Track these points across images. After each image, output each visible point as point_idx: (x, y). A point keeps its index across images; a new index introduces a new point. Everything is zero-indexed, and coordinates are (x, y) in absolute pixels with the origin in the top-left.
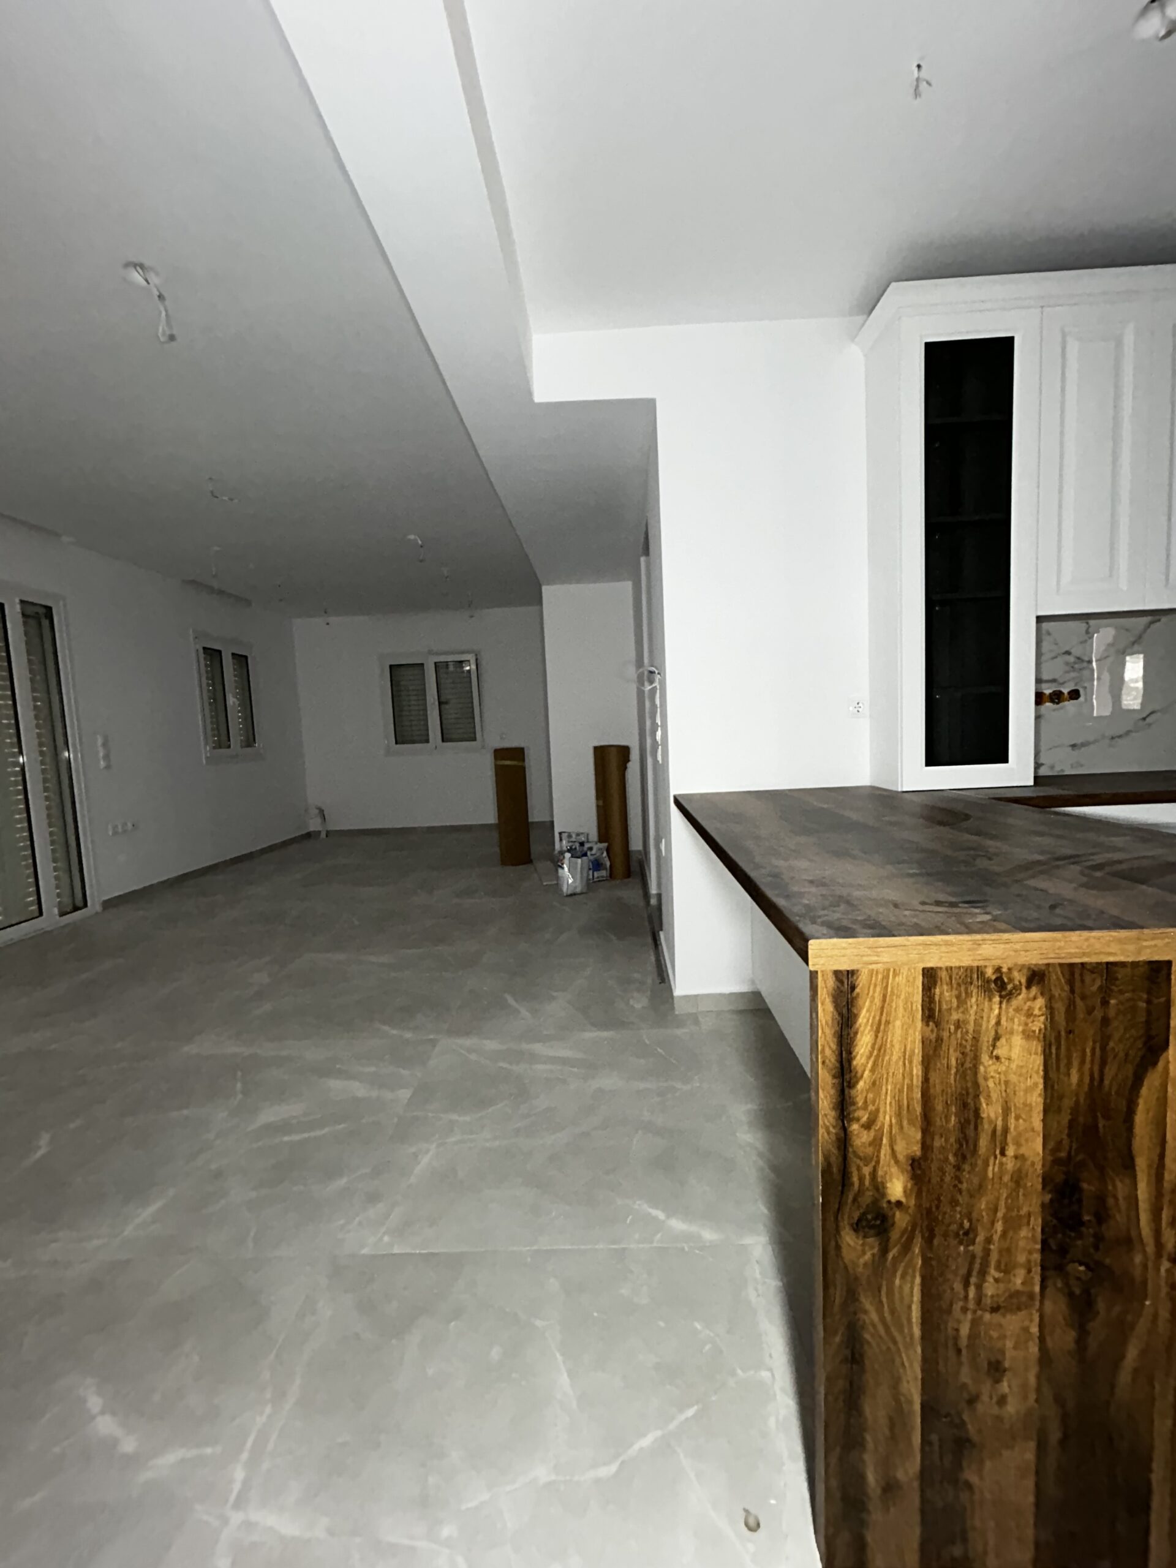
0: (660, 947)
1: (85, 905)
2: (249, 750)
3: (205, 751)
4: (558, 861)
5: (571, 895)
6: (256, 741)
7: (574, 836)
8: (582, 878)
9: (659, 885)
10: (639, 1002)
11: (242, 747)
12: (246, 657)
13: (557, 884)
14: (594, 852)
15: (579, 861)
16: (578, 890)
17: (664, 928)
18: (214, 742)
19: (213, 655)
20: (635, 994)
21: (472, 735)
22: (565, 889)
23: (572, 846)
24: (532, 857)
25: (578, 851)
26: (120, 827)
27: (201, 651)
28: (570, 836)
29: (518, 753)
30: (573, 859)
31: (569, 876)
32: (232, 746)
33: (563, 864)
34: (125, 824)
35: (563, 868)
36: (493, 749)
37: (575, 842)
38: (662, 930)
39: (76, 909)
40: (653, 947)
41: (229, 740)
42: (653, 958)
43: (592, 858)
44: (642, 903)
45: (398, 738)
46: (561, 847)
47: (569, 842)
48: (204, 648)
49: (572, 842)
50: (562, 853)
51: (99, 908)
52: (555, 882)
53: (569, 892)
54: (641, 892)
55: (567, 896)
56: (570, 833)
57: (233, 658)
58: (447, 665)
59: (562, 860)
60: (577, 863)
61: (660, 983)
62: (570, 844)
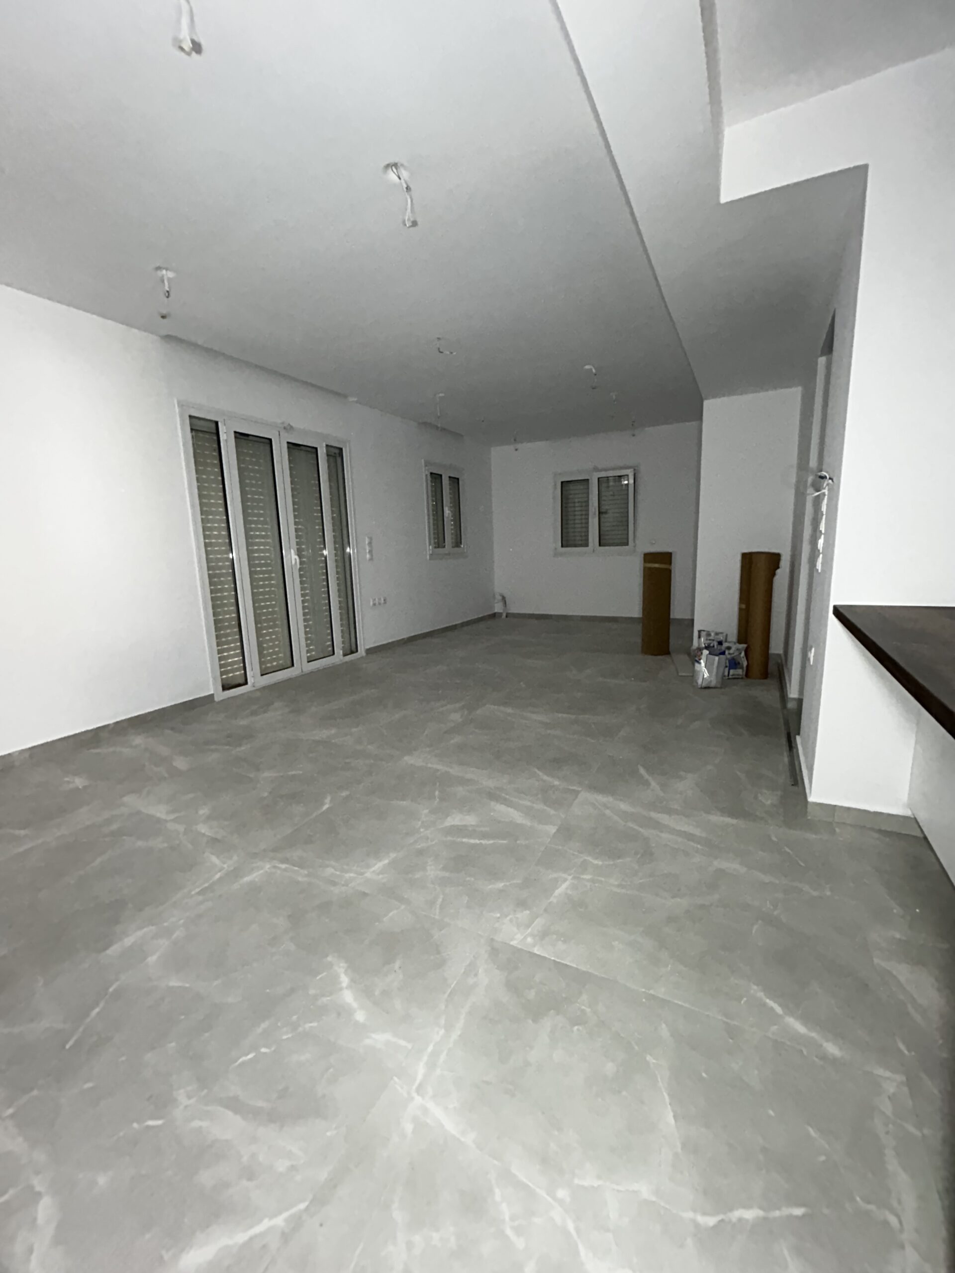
0: (795, 750)
1: (357, 651)
2: (456, 549)
3: (429, 549)
4: (695, 656)
5: (706, 688)
6: (462, 543)
7: (713, 634)
8: (717, 673)
9: (801, 690)
10: (768, 799)
11: (453, 547)
12: (458, 479)
13: (693, 676)
14: (731, 651)
15: (717, 658)
16: (713, 684)
17: (802, 732)
18: (435, 543)
19: (436, 478)
20: (765, 791)
21: (626, 541)
22: (700, 681)
23: (710, 644)
24: (671, 649)
25: (717, 648)
26: (377, 600)
27: (429, 475)
28: (709, 634)
29: (666, 558)
30: (711, 656)
31: (704, 671)
32: (446, 547)
33: (700, 659)
34: (380, 599)
35: (700, 663)
36: (643, 553)
37: (713, 640)
38: (799, 734)
39: (352, 652)
40: (788, 748)
41: (444, 542)
42: (786, 760)
43: (729, 657)
44: (778, 705)
45: (563, 542)
46: (699, 643)
47: (707, 640)
48: (431, 473)
49: (710, 640)
50: (700, 650)
51: (364, 654)
52: (691, 675)
53: (704, 685)
54: (777, 694)
55: (701, 688)
56: (708, 632)
57: (450, 480)
58: (608, 480)
59: (699, 656)
60: (714, 660)
61: (793, 785)
62: (709, 642)
